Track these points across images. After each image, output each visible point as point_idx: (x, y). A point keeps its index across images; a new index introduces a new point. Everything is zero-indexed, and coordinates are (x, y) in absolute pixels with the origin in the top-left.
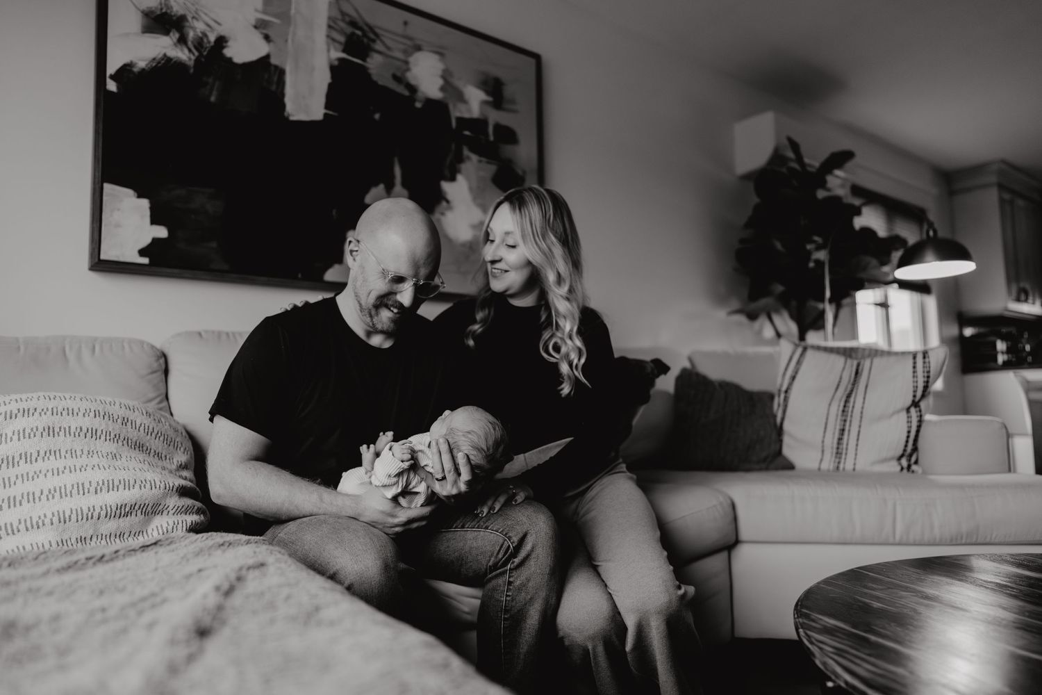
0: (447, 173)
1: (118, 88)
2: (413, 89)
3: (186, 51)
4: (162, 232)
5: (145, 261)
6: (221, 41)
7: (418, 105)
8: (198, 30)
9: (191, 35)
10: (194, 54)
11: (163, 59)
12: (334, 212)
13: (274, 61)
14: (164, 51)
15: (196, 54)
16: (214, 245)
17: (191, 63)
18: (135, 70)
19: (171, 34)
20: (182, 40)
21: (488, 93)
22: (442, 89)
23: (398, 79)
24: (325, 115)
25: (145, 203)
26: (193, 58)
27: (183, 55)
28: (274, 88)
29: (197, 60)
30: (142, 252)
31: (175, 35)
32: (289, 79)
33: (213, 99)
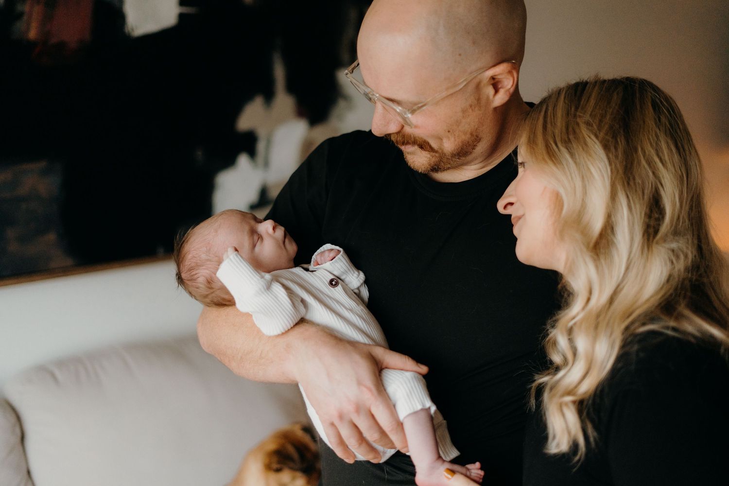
0: (346, 56)
12: (199, 154)
16: (52, 237)
24: (181, 16)
33: (32, 34)
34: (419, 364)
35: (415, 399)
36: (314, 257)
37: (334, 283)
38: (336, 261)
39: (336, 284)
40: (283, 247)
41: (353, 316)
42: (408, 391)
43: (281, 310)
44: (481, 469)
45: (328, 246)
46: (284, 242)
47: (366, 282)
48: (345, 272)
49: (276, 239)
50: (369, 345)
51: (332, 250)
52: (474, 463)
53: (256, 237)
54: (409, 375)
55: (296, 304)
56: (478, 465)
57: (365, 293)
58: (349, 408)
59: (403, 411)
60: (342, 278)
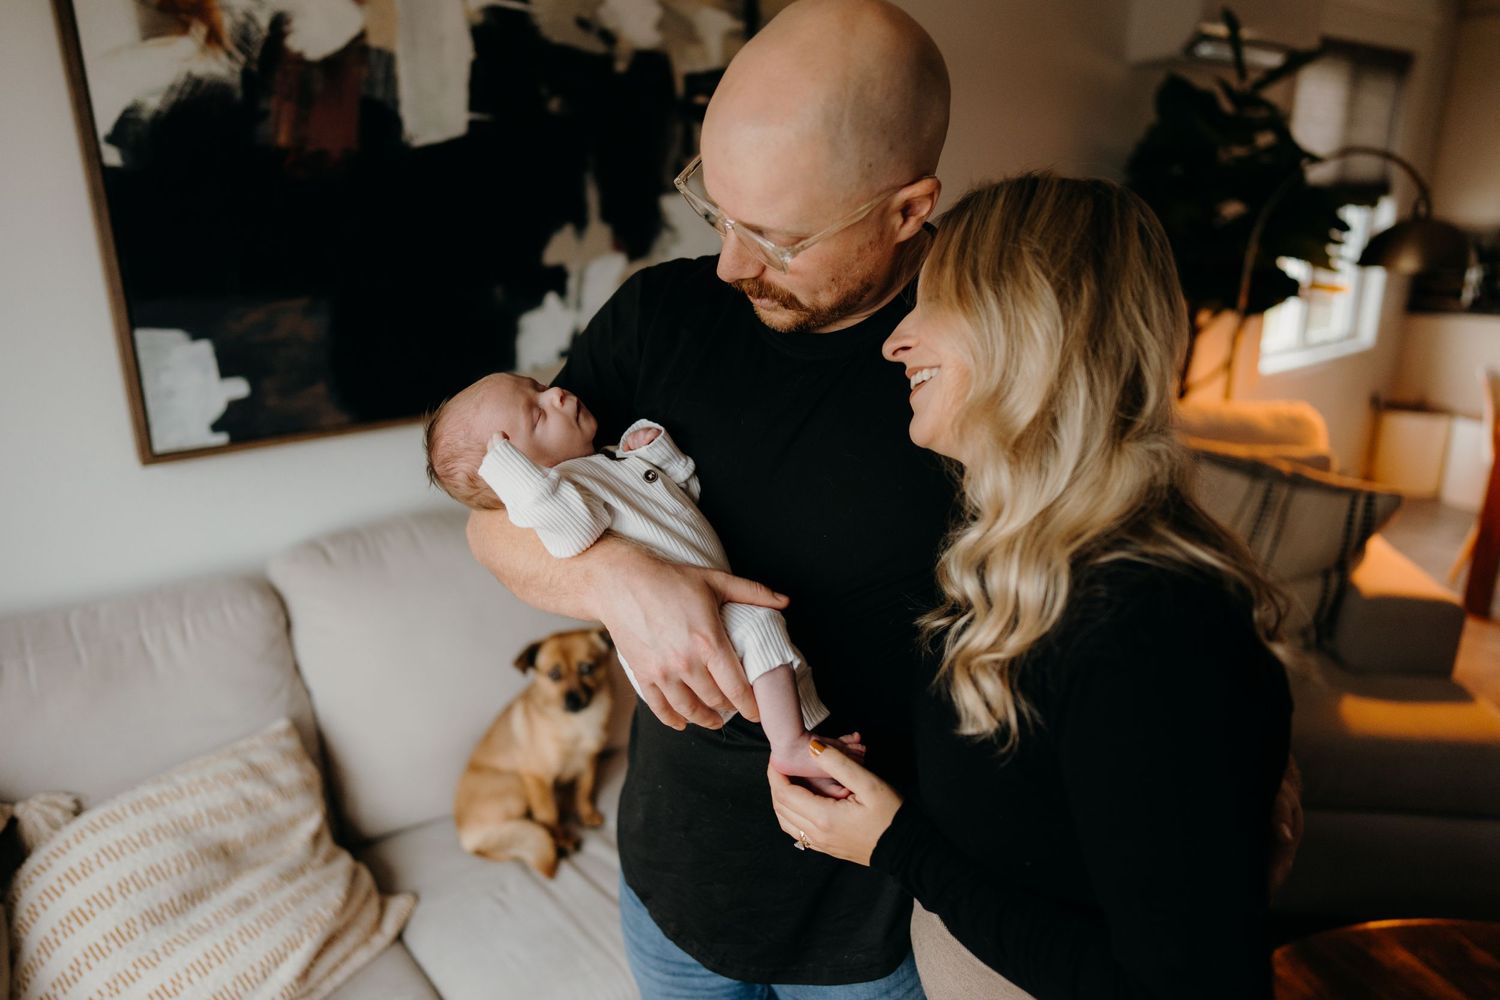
1: (124, 157)
2: (609, 37)
3: (223, 58)
4: (239, 388)
5: (222, 438)
6: (280, 24)
7: (621, 66)
8: (238, 11)
9: (227, 23)
10: (237, 61)
11: (186, 84)
12: (499, 292)
13: (374, 41)
14: (185, 68)
15: (242, 58)
16: (321, 389)
17: (235, 80)
18: (146, 115)
19: (193, 30)
20: (213, 38)
21: (734, 13)
22: (661, 26)
23: (584, 24)
24: (472, 124)
25: (204, 349)
26: (237, 68)
27: (219, 67)
28: (379, 93)
29: (246, 74)
30: (217, 427)
31: (199, 31)
32: (403, 70)
33: (283, 139)
34: (776, 594)
35: (772, 651)
36: (623, 437)
37: (650, 476)
38: (655, 446)
39: (654, 479)
40: (576, 426)
41: (679, 525)
42: (762, 640)
43: (575, 523)
44: (861, 742)
45: (643, 423)
46: (577, 419)
47: (697, 472)
48: (668, 460)
49: (565, 416)
50: (705, 568)
51: (649, 429)
52: (851, 733)
53: (536, 414)
54: (762, 613)
55: (597, 512)
56: (856, 736)
57: (696, 487)
58: (677, 665)
59: (755, 669)
60: (664, 467)
